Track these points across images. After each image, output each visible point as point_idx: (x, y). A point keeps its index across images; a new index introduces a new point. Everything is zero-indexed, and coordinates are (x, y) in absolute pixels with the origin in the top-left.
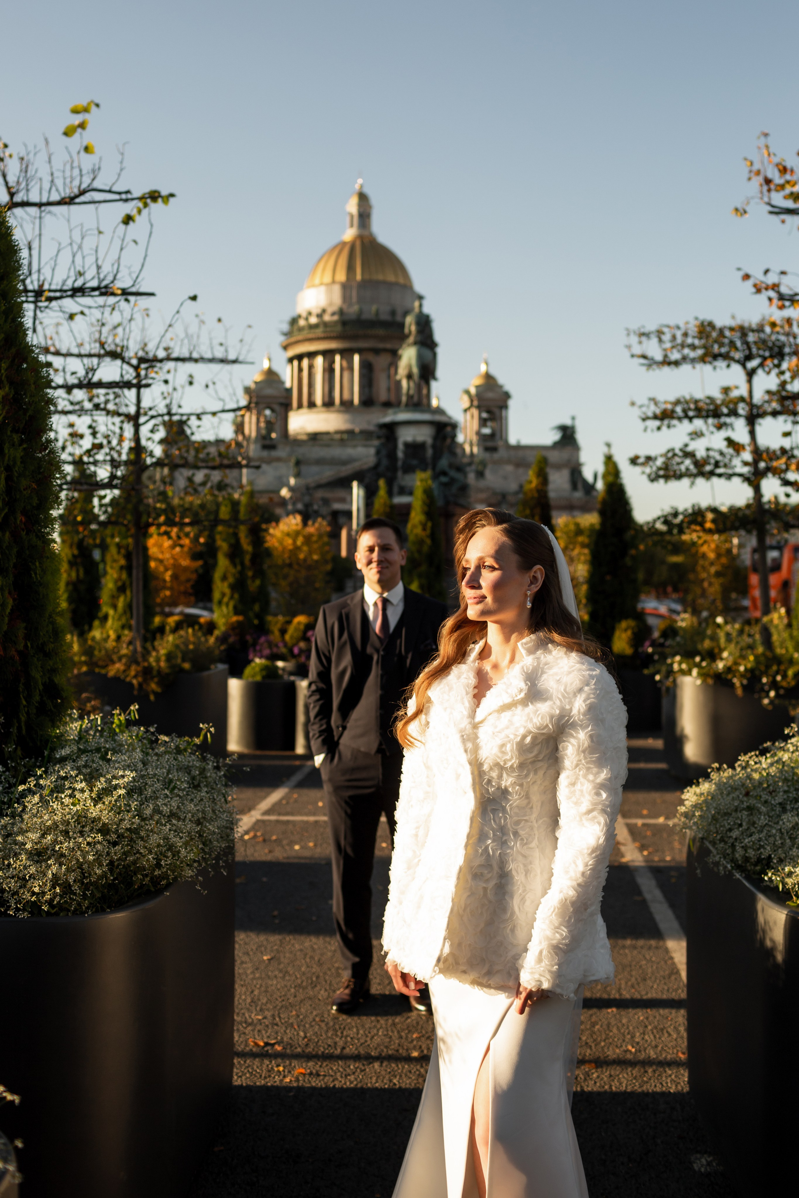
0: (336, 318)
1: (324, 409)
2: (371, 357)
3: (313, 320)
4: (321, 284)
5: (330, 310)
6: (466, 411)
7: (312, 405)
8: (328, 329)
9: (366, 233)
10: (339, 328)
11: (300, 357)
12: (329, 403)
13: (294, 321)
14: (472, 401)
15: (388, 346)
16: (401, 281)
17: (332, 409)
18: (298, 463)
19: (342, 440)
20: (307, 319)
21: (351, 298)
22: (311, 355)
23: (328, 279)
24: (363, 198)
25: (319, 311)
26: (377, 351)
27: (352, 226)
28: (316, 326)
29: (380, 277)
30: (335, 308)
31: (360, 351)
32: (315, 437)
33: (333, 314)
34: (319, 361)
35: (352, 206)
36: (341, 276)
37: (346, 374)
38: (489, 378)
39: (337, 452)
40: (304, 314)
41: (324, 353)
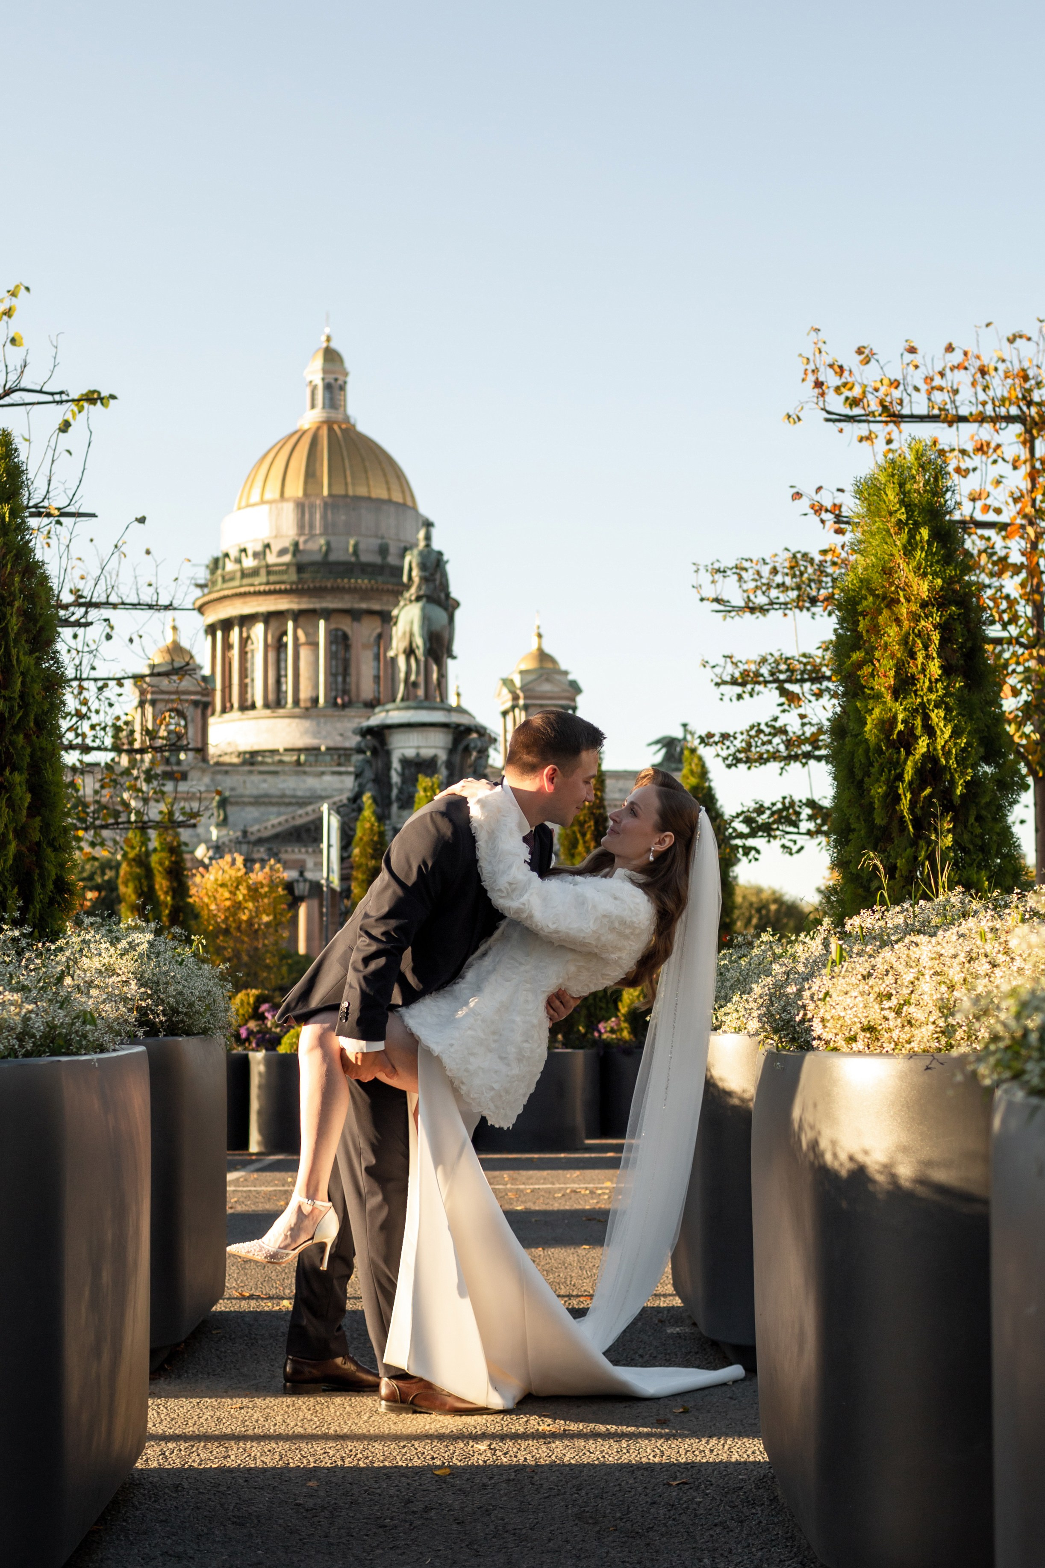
0: (287, 558)
1: (268, 712)
2: (346, 625)
3: (249, 563)
4: (263, 502)
5: (276, 548)
6: (505, 714)
7: (246, 706)
8: (272, 578)
9: (334, 415)
10: (293, 576)
11: (226, 625)
12: (275, 702)
13: (216, 564)
14: (516, 698)
15: (376, 607)
16: (397, 497)
17: (281, 712)
18: (223, 803)
19: (298, 763)
20: (238, 561)
21: (312, 526)
22: (246, 620)
23: (272, 492)
24: (331, 356)
25: (259, 548)
26: (355, 615)
27: (313, 406)
28: (255, 572)
29: (362, 491)
30: (287, 543)
31: (327, 614)
32: (251, 759)
33: (282, 552)
34: (258, 630)
35: (315, 371)
36: (296, 488)
37: (304, 652)
38: (543, 656)
39: (290, 784)
40: (234, 554)
41: (268, 618)
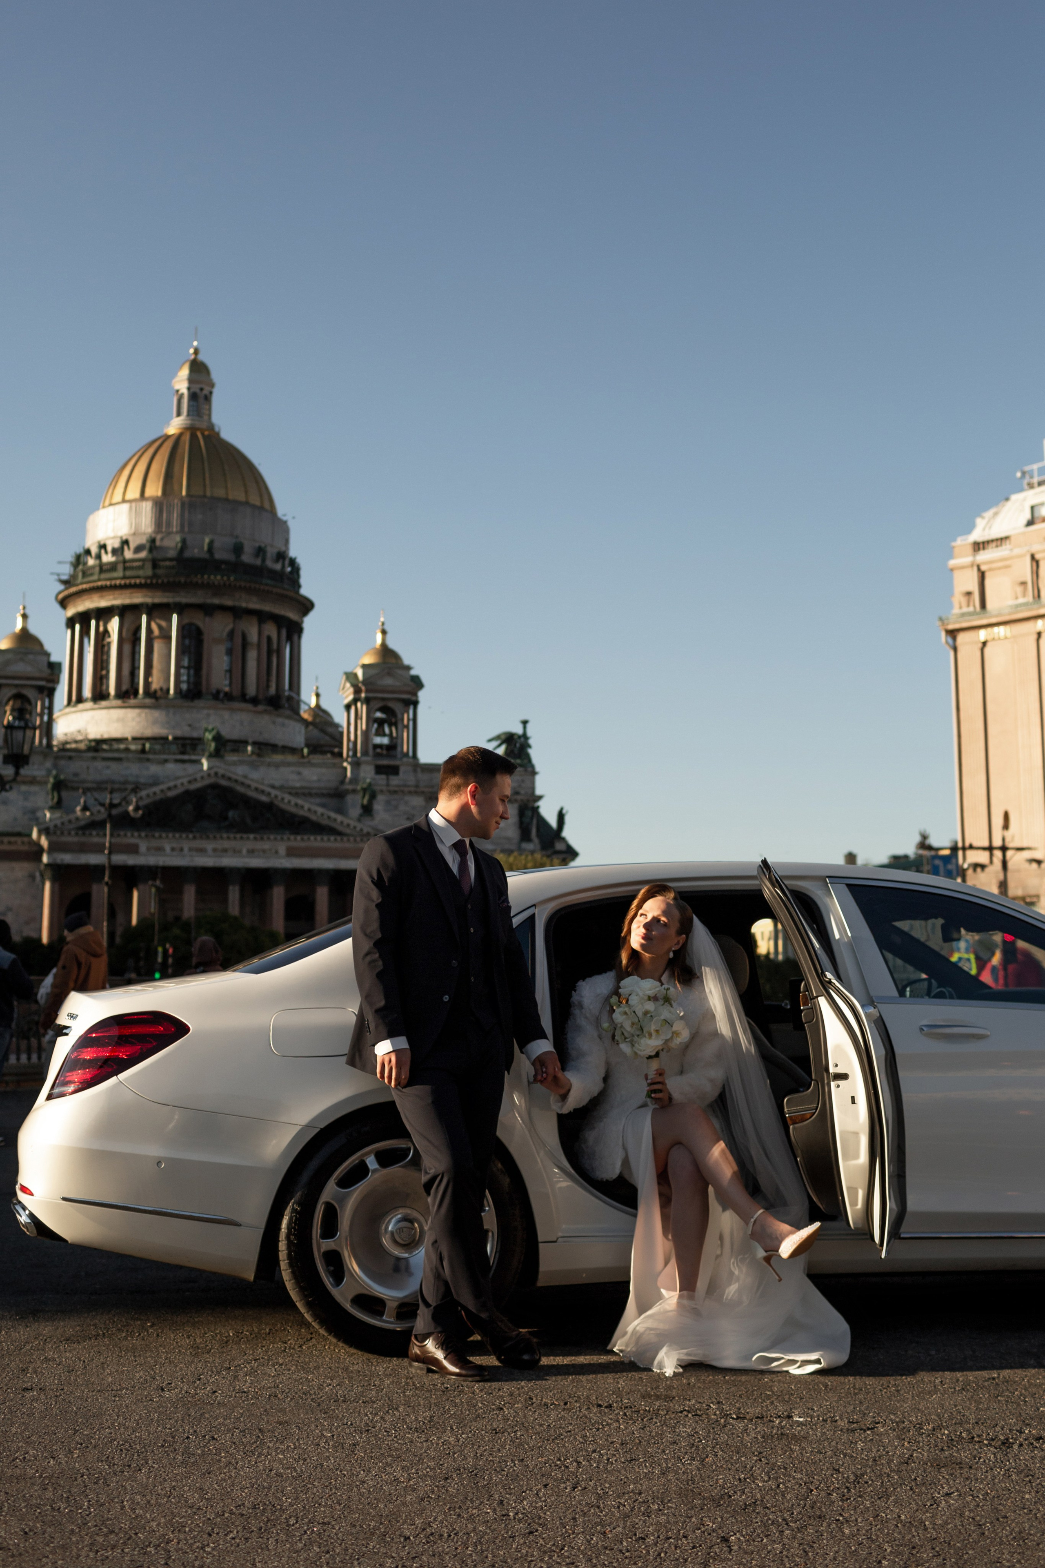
0: (143, 554)
1: (119, 702)
2: (200, 621)
3: (107, 558)
4: (124, 501)
5: (133, 545)
6: (348, 707)
7: (99, 695)
8: (128, 573)
9: (198, 424)
10: (149, 572)
11: (84, 618)
12: (127, 693)
13: (79, 560)
14: (357, 691)
15: (229, 603)
16: (255, 500)
17: (132, 701)
18: (59, 786)
19: (143, 751)
20: (99, 557)
21: (169, 524)
22: (103, 614)
23: (134, 492)
24: (198, 369)
25: (117, 545)
26: (208, 610)
27: (179, 414)
28: (113, 567)
29: (220, 493)
30: (143, 540)
31: (180, 609)
32: (97, 746)
33: (138, 549)
34: (114, 625)
35: (181, 382)
36: (155, 489)
37: (157, 646)
38: (387, 653)
39: (133, 770)
40: (94, 550)
41: (123, 611)
